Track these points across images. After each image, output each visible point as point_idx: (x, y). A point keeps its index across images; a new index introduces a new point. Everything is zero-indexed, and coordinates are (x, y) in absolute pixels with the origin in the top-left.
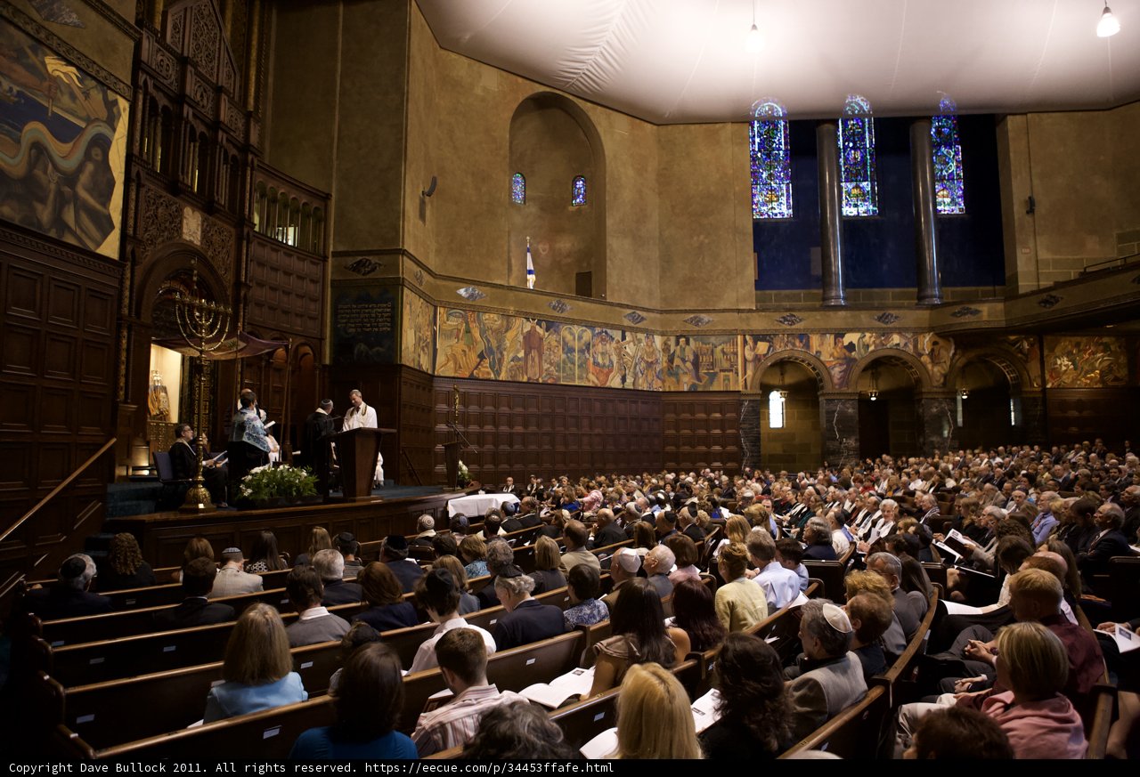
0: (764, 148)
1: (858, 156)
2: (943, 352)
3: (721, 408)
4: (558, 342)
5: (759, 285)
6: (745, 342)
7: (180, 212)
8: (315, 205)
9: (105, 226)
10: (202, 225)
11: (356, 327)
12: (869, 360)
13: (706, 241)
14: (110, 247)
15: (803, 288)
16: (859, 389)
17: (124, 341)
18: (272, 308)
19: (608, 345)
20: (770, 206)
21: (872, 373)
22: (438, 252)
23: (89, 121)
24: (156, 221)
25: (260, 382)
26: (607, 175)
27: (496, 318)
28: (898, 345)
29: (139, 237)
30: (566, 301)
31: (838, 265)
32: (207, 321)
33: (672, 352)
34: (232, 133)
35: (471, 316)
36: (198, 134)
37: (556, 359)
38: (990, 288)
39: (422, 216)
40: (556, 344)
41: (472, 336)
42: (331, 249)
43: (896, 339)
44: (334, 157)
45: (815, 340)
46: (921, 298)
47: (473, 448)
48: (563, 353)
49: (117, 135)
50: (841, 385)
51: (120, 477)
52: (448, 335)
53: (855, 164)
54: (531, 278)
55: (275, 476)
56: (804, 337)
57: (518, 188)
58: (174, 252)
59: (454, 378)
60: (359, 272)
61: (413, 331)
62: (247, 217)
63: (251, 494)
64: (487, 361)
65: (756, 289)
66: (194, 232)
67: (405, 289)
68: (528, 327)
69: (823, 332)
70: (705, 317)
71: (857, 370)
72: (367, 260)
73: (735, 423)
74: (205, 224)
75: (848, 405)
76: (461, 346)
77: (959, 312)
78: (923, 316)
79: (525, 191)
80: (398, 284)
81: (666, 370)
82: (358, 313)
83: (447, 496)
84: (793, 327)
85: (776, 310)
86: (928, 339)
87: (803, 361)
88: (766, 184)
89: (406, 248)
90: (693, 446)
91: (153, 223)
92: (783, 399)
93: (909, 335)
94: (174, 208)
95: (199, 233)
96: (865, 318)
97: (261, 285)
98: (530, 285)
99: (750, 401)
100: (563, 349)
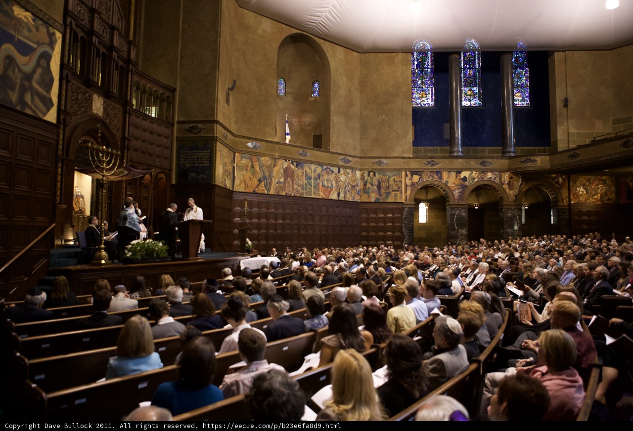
0: (419, 67)
1: (472, 72)
2: (515, 183)
3: (392, 211)
4: (303, 173)
5: (415, 143)
6: (406, 175)
7: (91, 97)
8: (167, 95)
9: (48, 104)
10: (104, 105)
11: (190, 164)
12: (475, 186)
13: (386, 118)
14: (51, 116)
15: (438, 146)
16: (469, 202)
17: (60, 170)
18: (143, 152)
19: (330, 176)
20: (422, 100)
21: (476, 194)
22: (236, 122)
23: (39, 44)
24: (77, 102)
25: (136, 192)
26: (332, 81)
27: (268, 160)
28: (491, 178)
29: (68, 110)
30: (308, 150)
31: (459, 133)
32: (106, 158)
33: (366, 180)
34: (120, 53)
35: (255, 158)
36: (101, 53)
37: (301, 183)
38: (542, 148)
39: (228, 102)
40: (301, 174)
41: (255, 169)
42: (176, 119)
43: (490, 175)
44: (178, 68)
45: (445, 175)
46: (504, 152)
47: (255, 232)
48: (306, 179)
49: (55, 53)
50: (459, 200)
51: (58, 246)
52: (241, 168)
53: (470, 77)
54: (288, 138)
55: (144, 246)
56: (439, 173)
57: (282, 87)
58: (88, 120)
59: (244, 192)
60: (192, 132)
61: (222, 166)
62: (129, 101)
63: (131, 255)
64: (263, 183)
65: (414, 146)
66: (99, 109)
67: (218, 143)
68: (286, 165)
69: (450, 171)
70: (385, 161)
71: (468, 192)
72: (197, 126)
73: (400, 220)
74: (105, 104)
75: (462, 211)
76: (249, 174)
77: (525, 161)
78: (504, 162)
79: (285, 89)
80: (214, 139)
81: (362, 190)
82: (192, 156)
83: (240, 258)
84: (433, 167)
85: (424, 158)
86: (507, 175)
87: (438, 186)
88: (420, 87)
89: (218, 119)
90: (376, 232)
91: (76, 103)
92: (427, 207)
93: (497, 173)
94: (87, 95)
95: (102, 109)
96: (473, 163)
97: (137, 139)
98: (287, 142)
99: (409, 208)
100: (306, 177)
